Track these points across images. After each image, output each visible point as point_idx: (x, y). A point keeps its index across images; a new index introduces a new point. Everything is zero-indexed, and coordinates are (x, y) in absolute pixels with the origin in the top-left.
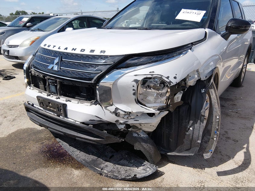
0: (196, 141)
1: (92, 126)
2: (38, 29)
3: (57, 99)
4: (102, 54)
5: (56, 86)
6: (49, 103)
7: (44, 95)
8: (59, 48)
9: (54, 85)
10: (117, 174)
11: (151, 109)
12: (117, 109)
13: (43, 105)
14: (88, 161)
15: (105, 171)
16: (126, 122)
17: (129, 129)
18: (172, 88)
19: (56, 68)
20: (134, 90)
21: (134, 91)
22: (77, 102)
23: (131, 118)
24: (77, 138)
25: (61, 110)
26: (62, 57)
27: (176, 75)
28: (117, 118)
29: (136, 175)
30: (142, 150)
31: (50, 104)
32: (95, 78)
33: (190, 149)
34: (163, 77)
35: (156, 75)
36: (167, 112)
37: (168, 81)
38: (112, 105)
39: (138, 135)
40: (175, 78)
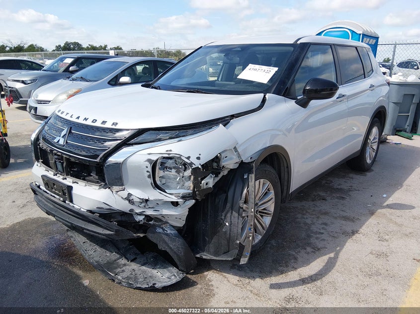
0: (234, 241)
1: (98, 215)
2: (81, 78)
3: (64, 179)
4: (114, 127)
5: (62, 164)
6: (54, 184)
7: (50, 174)
8: (71, 117)
9: (60, 162)
10: (133, 281)
11: (173, 197)
12: (130, 195)
13: (48, 187)
14: (102, 263)
15: (119, 277)
16: (143, 212)
17: (150, 222)
18: (195, 171)
19: (62, 142)
20: (148, 172)
21: (148, 174)
22: (84, 184)
23: (149, 208)
24: (84, 231)
25: (66, 193)
26: (71, 128)
27: (200, 155)
28: (131, 207)
29: (155, 284)
30: (168, 251)
31: (55, 186)
32: (101, 156)
33: (229, 251)
34: (182, 157)
35: (174, 155)
36: (194, 201)
37: (189, 162)
38: (124, 190)
39: (164, 230)
40: (198, 158)
